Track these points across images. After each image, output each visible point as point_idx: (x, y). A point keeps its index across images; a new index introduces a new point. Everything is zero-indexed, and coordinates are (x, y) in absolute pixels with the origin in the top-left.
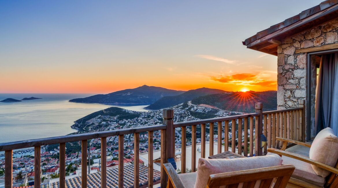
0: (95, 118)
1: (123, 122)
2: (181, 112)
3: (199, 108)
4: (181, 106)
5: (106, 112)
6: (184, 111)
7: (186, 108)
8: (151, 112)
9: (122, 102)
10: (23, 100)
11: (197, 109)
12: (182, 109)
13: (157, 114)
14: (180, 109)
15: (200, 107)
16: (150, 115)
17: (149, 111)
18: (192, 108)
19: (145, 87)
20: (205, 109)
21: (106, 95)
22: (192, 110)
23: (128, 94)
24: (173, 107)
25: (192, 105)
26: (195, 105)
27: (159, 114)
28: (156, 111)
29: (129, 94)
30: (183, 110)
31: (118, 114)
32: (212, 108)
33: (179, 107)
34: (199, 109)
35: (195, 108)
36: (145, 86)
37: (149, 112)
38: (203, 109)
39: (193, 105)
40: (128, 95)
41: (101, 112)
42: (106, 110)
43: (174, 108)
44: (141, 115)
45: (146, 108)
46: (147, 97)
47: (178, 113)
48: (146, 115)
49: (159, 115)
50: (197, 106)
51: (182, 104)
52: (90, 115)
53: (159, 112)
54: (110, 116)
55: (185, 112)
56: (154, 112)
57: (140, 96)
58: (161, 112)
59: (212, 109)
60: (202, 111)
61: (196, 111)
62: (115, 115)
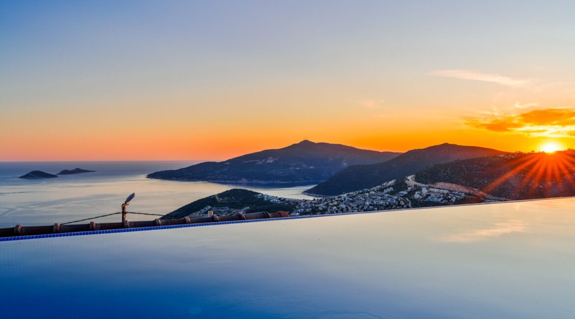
0: (199, 212)
2: (389, 200)
3: (433, 192)
4: (390, 187)
5: (221, 199)
6: (397, 200)
7: (402, 192)
8: (321, 200)
9: (256, 179)
10: (60, 174)
11: (430, 195)
12: (392, 193)
13: (334, 206)
14: (387, 193)
15: (436, 190)
16: (318, 208)
17: (316, 199)
18: (415, 191)
19: (306, 144)
20: (448, 194)
21: (223, 163)
22: (417, 196)
23: (268, 161)
24: (371, 189)
25: (415, 186)
26: (423, 185)
27: (338, 205)
28: (331, 199)
29: (270, 161)
30: (396, 197)
31: (248, 204)
32: (467, 191)
33: (386, 188)
34: (433, 195)
35: (425, 191)
36: (306, 142)
37: (314, 200)
38: (443, 194)
39: (419, 184)
40: (269, 163)
41: (210, 201)
42: (221, 195)
43: (373, 192)
44: (297, 207)
45: (308, 192)
46: (311, 167)
47: (381, 202)
48: (308, 208)
49: (339, 208)
50: (430, 187)
51: (392, 182)
52: (189, 205)
53: (337, 201)
54: (230, 208)
55: (399, 202)
56: (326, 200)
57: (295, 164)
58: (342, 201)
59: (466, 194)
60: (440, 200)
61: (427, 200)
62: (241, 207)
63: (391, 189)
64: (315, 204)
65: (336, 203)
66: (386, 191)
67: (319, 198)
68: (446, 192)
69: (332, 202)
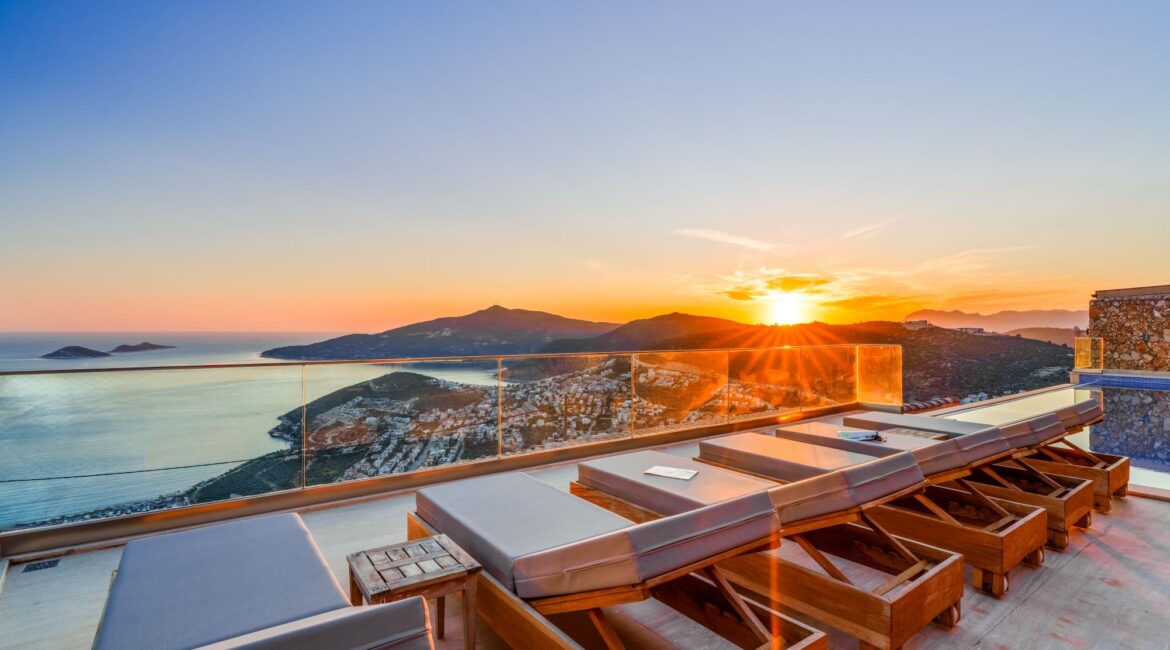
0: (345, 405)
1: (431, 418)
2: (608, 385)
3: (663, 375)
4: (608, 368)
5: (377, 387)
6: (617, 385)
7: (624, 375)
8: (518, 386)
10: (115, 351)
11: (658, 378)
12: (610, 377)
13: (537, 393)
14: (606, 376)
15: (665, 372)
16: (514, 396)
17: (511, 384)
18: (641, 372)
20: (679, 377)
21: (378, 336)
22: (642, 379)
23: (444, 334)
24: (585, 371)
25: (640, 366)
26: (649, 365)
27: (541, 392)
28: (532, 385)
29: (447, 333)
30: (616, 382)
31: (416, 393)
32: (703, 373)
33: (603, 370)
34: (661, 378)
35: (651, 373)
36: (496, 308)
37: (508, 386)
38: (675, 376)
39: (644, 364)
40: (445, 337)
41: (364, 389)
42: (377, 381)
43: (587, 375)
44: (486, 396)
45: (501, 376)
46: (504, 342)
47: (598, 388)
48: (500, 397)
49: (542, 397)
50: (658, 368)
51: (610, 362)
52: (329, 395)
53: (540, 387)
54: (391, 399)
55: (620, 388)
56: (524, 387)
57: (480, 338)
58: (546, 387)
59: (701, 376)
60: (670, 384)
61: (655, 384)
62: (407, 398)
63: (610, 370)
64: (511, 391)
65: (538, 390)
66: (603, 374)
67: (515, 384)
68: (677, 374)
69: (534, 389)
